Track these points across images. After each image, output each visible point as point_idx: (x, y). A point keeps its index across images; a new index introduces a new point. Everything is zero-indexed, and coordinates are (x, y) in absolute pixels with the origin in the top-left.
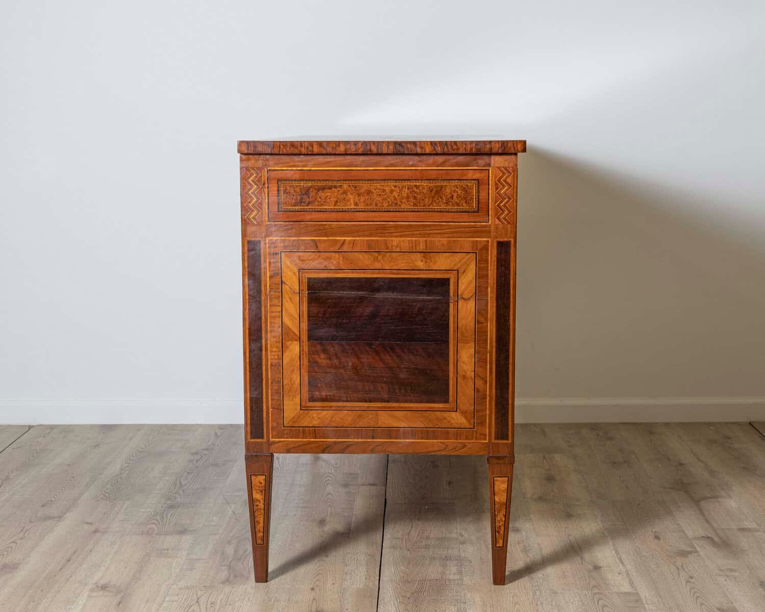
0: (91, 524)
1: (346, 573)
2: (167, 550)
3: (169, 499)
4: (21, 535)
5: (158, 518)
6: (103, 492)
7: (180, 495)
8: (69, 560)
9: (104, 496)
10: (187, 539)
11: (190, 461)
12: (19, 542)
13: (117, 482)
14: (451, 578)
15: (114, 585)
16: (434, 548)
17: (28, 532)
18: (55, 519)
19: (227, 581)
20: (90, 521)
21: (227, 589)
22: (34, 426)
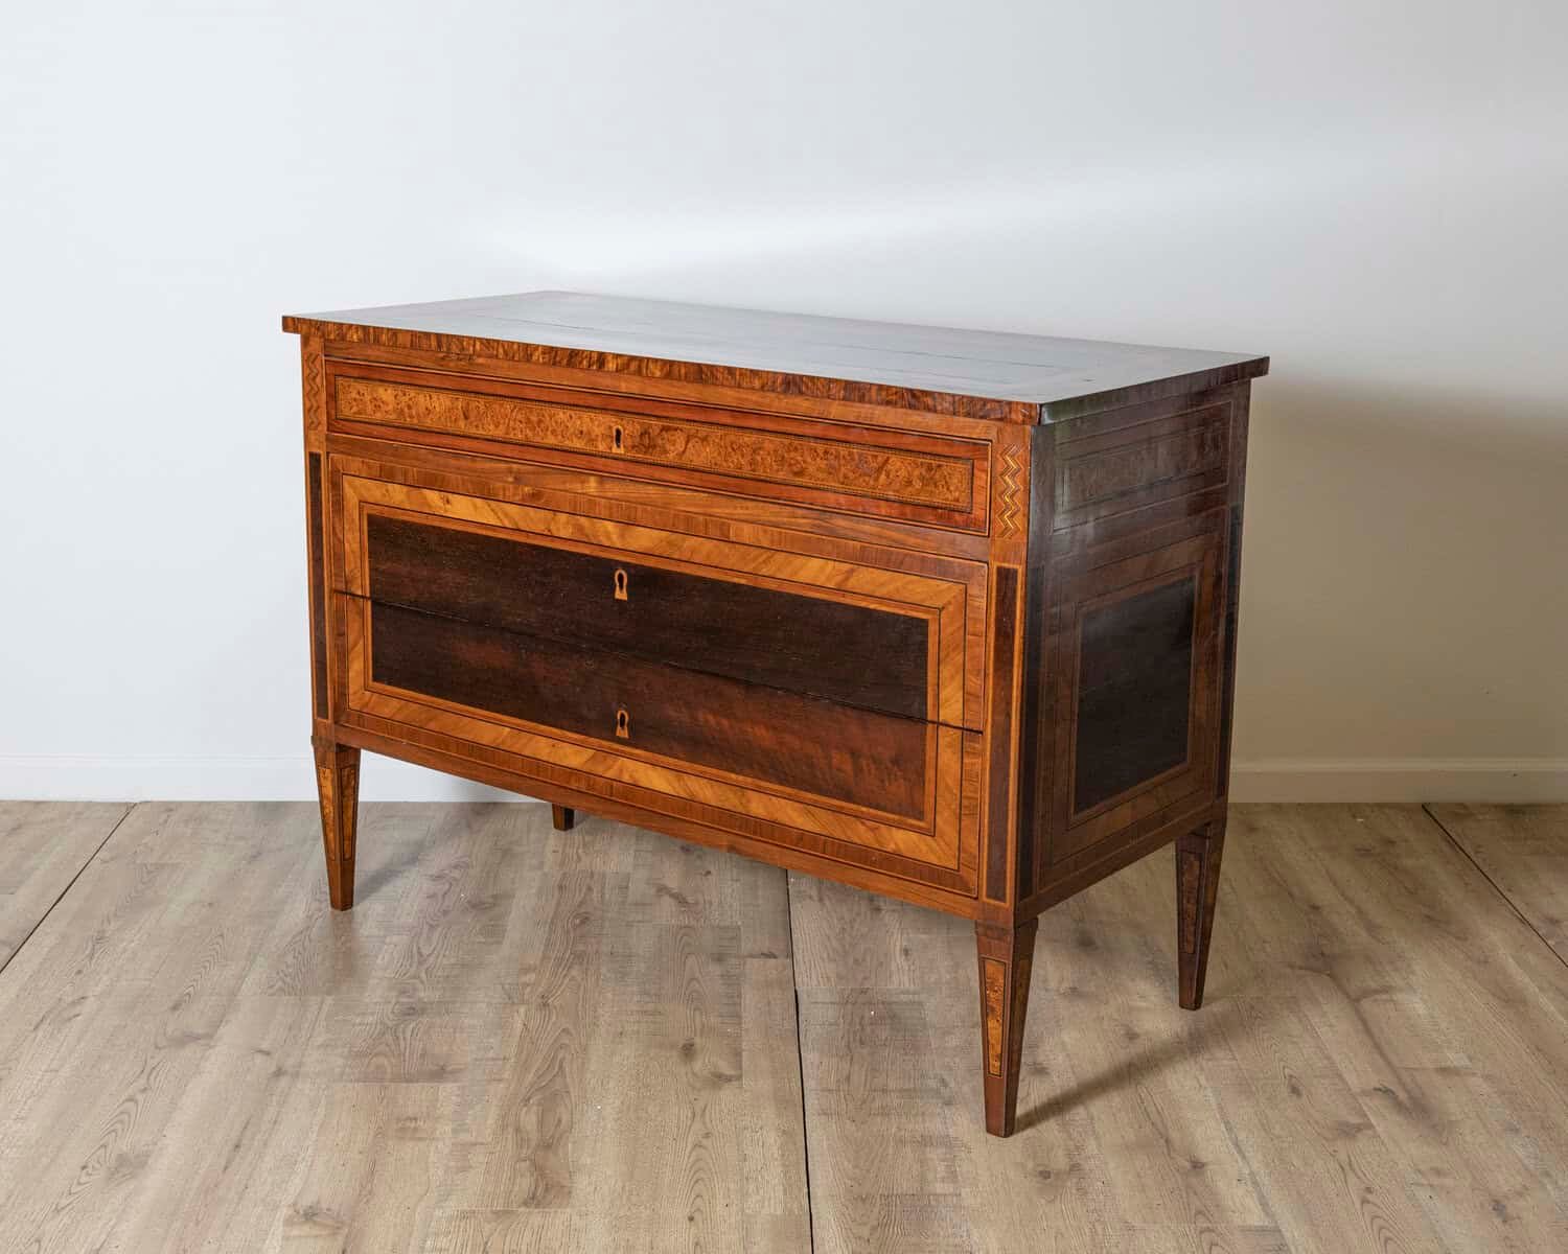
0: (268, 1053)
1: (747, 1179)
2: (416, 1119)
3: (403, 992)
4: (142, 1081)
5: (389, 1038)
6: (281, 974)
7: (422, 982)
8: (237, 1146)
9: (284, 982)
10: (448, 1090)
11: (432, 896)
12: (140, 1097)
13: (304, 949)
14: (938, 1191)
15: (328, 1210)
16: (900, 1116)
17: (154, 1074)
18: (201, 1042)
19: (532, 1200)
20: (265, 1046)
21: (536, 1218)
22: (135, 804)
